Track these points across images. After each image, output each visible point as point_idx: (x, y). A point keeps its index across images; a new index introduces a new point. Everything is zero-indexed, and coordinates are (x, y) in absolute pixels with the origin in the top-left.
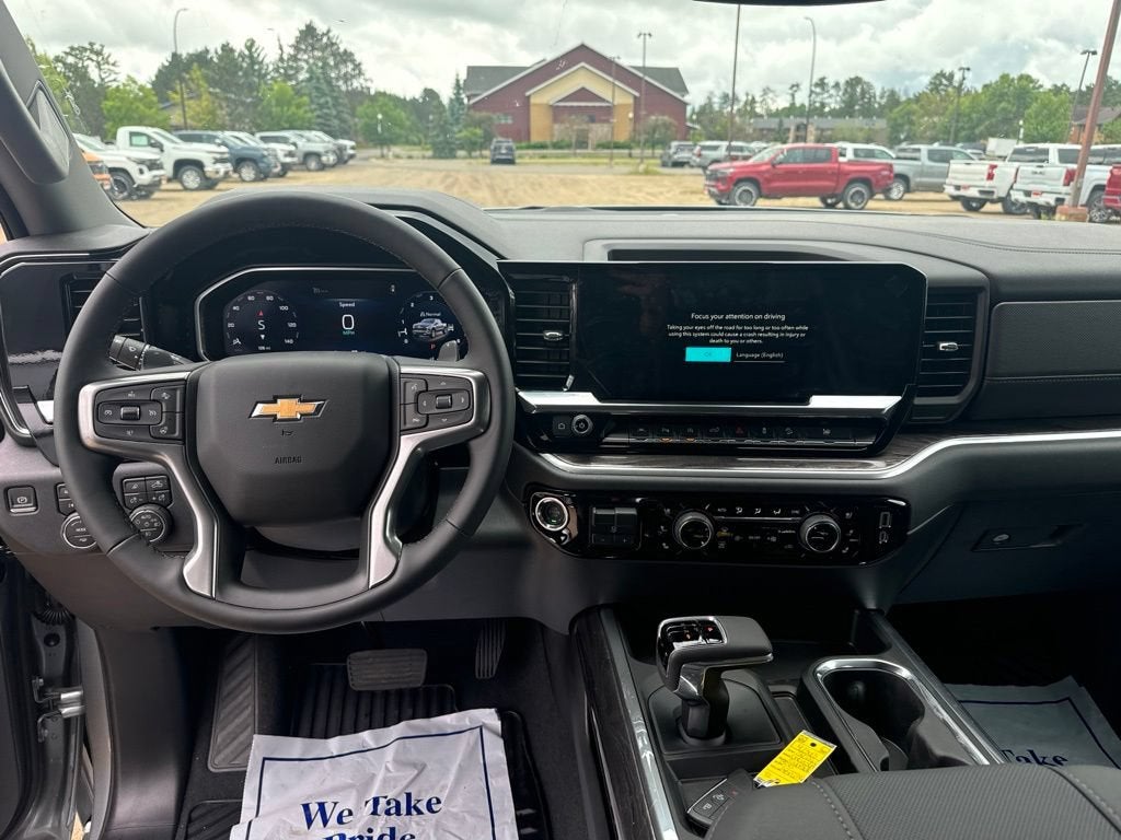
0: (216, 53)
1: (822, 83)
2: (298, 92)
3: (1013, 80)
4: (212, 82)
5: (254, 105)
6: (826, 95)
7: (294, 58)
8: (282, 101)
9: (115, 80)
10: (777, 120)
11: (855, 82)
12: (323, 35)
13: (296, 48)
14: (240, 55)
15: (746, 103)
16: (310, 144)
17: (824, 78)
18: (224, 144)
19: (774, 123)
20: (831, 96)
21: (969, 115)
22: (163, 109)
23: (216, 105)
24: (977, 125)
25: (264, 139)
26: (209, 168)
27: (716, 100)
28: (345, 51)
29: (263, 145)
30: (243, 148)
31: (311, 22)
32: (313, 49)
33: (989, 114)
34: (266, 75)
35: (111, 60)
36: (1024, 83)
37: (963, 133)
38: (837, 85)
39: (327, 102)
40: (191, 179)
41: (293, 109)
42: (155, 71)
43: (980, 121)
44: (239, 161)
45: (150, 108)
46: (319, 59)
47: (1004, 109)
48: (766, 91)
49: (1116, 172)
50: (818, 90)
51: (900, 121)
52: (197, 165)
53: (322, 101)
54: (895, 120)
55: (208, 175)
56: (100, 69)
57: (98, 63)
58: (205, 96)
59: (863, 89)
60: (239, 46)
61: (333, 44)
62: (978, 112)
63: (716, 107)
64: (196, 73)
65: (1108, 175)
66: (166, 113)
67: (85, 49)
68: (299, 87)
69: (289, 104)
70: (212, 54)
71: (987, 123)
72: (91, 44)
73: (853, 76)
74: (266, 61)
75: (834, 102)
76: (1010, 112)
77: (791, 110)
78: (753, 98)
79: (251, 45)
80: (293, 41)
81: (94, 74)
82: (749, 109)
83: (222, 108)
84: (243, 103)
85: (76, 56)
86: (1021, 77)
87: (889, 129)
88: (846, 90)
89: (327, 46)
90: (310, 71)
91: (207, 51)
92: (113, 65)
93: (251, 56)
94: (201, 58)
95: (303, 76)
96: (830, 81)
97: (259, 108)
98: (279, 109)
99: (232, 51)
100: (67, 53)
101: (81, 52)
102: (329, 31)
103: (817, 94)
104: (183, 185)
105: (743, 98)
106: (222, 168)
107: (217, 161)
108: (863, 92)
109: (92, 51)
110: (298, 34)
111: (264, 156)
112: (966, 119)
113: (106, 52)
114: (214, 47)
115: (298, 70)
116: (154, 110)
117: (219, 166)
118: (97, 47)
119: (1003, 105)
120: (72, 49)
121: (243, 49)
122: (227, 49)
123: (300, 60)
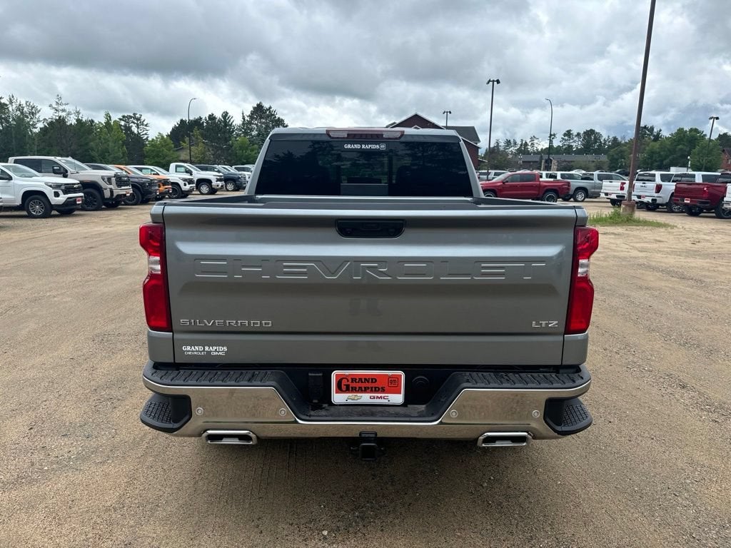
0: (206, 120)
1: (568, 134)
2: (252, 142)
3: (686, 131)
4: (204, 137)
5: (227, 149)
6: (571, 141)
7: (250, 123)
8: (242, 147)
9: (146, 134)
10: (539, 156)
11: (590, 133)
12: (267, 110)
13: (252, 117)
14: (219, 121)
15: (521, 145)
17: (570, 130)
18: (219, 172)
19: (537, 158)
20: (575, 142)
21: (659, 152)
22: (177, 150)
23: (206, 149)
24: (665, 159)
25: (238, 169)
26: (214, 183)
27: (502, 144)
28: (279, 118)
29: (237, 172)
30: (228, 174)
31: (260, 103)
32: (261, 118)
33: (672, 151)
34: (233, 131)
35: (145, 123)
36: (693, 133)
37: (656, 164)
38: (578, 135)
40: (205, 189)
41: (249, 152)
42: (171, 130)
43: (667, 157)
44: (227, 179)
45: (169, 150)
46: (264, 123)
47: (681, 149)
48: (532, 139)
49: (678, 186)
50: (566, 138)
51: (616, 157)
52: (208, 182)
54: (613, 156)
55: (213, 187)
56: (138, 128)
57: (138, 124)
58: (201, 144)
59: (595, 137)
60: (218, 115)
61: (272, 115)
62: (664, 151)
63: (501, 149)
64: (196, 132)
65: (674, 187)
66: (178, 153)
67: (131, 117)
68: (252, 140)
69: (247, 149)
70: (203, 120)
71: (671, 157)
72: (134, 114)
73: (589, 129)
74: (234, 124)
75: (577, 144)
76: (685, 151)
77: (550, 150)
78: (526, 143)
79: (225, 115)
80: (249, 113)
81: (134, 129)
82: (523, 150)
83: (209, 151)
84: (222, 149)
85: (125, 121)
86: (691, 130)
87: (609, 162)
88: (584, 138)
89: (268, 116)
90: (259, 130)
91: (201, 118)
92: (146, 125)
93: (225, 121)
94: (197, 122)
95: (255, 133)
96: (574, 132)
97: (230, 151)
98: (241, 152)
99: (215, 118)
100: (120, 119)
101: (129, 119)
102: (270, 108)
103: (566, 140)
104: (200, 192)
105: (519, 142)
106: (220, 184)
107: (218, 180)
108: (595, 138)
109: (135, 118)
110: (252, 109)
111: (239, 178)
112: (657, 155)
113: (142, 118)
114: (205, 116)
115: (252, 130)
116: (171, 152)
117: (218, 182)
118: (138, 116)
119: (680, 147)
120: (124, 117)
121: (221, 117)
122: (212, 117)
123: (253, 124)
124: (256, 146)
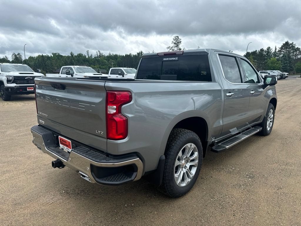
2: (278, 60)
4: (255, 59)
5: (264, 64)
7: (280, 51)
8: (273, 63)
12: (291, 44)
13: (282, 48)
16: (274, 73)
28: (297, 48)
31: (287, 41)
32: (287, 48)
39: (287, 62)
41: (276, 64)
53: (286, 62)
60: (265, 49)
61: (293, 46)
64: (251, 57)
69: (274, 63)
70: (258, 51)
74: (272, 52)
79: (269, 48)
80: (280, 47)
84: (262, 63)
89: (291, 47)
90: (284, 54)
91: (256, 51)
93: (268, 51)
94: (254, 53)
95: (281, 56)
97: (266, 65)
98: (271, 65)
102: (293, 43)
110: (282, 45)
114: (258, 50)
115: (280, 54)
121: (266, 50)
122: (262, 50)
123: (282, 51)
124: (280, 61)
